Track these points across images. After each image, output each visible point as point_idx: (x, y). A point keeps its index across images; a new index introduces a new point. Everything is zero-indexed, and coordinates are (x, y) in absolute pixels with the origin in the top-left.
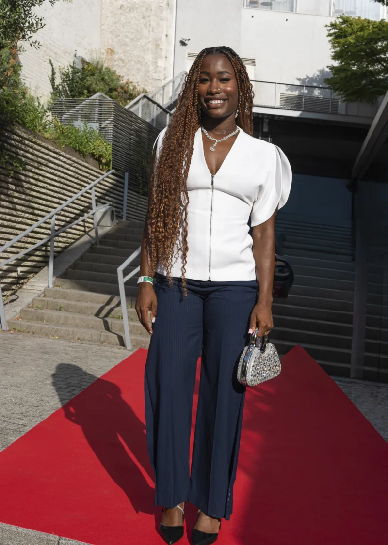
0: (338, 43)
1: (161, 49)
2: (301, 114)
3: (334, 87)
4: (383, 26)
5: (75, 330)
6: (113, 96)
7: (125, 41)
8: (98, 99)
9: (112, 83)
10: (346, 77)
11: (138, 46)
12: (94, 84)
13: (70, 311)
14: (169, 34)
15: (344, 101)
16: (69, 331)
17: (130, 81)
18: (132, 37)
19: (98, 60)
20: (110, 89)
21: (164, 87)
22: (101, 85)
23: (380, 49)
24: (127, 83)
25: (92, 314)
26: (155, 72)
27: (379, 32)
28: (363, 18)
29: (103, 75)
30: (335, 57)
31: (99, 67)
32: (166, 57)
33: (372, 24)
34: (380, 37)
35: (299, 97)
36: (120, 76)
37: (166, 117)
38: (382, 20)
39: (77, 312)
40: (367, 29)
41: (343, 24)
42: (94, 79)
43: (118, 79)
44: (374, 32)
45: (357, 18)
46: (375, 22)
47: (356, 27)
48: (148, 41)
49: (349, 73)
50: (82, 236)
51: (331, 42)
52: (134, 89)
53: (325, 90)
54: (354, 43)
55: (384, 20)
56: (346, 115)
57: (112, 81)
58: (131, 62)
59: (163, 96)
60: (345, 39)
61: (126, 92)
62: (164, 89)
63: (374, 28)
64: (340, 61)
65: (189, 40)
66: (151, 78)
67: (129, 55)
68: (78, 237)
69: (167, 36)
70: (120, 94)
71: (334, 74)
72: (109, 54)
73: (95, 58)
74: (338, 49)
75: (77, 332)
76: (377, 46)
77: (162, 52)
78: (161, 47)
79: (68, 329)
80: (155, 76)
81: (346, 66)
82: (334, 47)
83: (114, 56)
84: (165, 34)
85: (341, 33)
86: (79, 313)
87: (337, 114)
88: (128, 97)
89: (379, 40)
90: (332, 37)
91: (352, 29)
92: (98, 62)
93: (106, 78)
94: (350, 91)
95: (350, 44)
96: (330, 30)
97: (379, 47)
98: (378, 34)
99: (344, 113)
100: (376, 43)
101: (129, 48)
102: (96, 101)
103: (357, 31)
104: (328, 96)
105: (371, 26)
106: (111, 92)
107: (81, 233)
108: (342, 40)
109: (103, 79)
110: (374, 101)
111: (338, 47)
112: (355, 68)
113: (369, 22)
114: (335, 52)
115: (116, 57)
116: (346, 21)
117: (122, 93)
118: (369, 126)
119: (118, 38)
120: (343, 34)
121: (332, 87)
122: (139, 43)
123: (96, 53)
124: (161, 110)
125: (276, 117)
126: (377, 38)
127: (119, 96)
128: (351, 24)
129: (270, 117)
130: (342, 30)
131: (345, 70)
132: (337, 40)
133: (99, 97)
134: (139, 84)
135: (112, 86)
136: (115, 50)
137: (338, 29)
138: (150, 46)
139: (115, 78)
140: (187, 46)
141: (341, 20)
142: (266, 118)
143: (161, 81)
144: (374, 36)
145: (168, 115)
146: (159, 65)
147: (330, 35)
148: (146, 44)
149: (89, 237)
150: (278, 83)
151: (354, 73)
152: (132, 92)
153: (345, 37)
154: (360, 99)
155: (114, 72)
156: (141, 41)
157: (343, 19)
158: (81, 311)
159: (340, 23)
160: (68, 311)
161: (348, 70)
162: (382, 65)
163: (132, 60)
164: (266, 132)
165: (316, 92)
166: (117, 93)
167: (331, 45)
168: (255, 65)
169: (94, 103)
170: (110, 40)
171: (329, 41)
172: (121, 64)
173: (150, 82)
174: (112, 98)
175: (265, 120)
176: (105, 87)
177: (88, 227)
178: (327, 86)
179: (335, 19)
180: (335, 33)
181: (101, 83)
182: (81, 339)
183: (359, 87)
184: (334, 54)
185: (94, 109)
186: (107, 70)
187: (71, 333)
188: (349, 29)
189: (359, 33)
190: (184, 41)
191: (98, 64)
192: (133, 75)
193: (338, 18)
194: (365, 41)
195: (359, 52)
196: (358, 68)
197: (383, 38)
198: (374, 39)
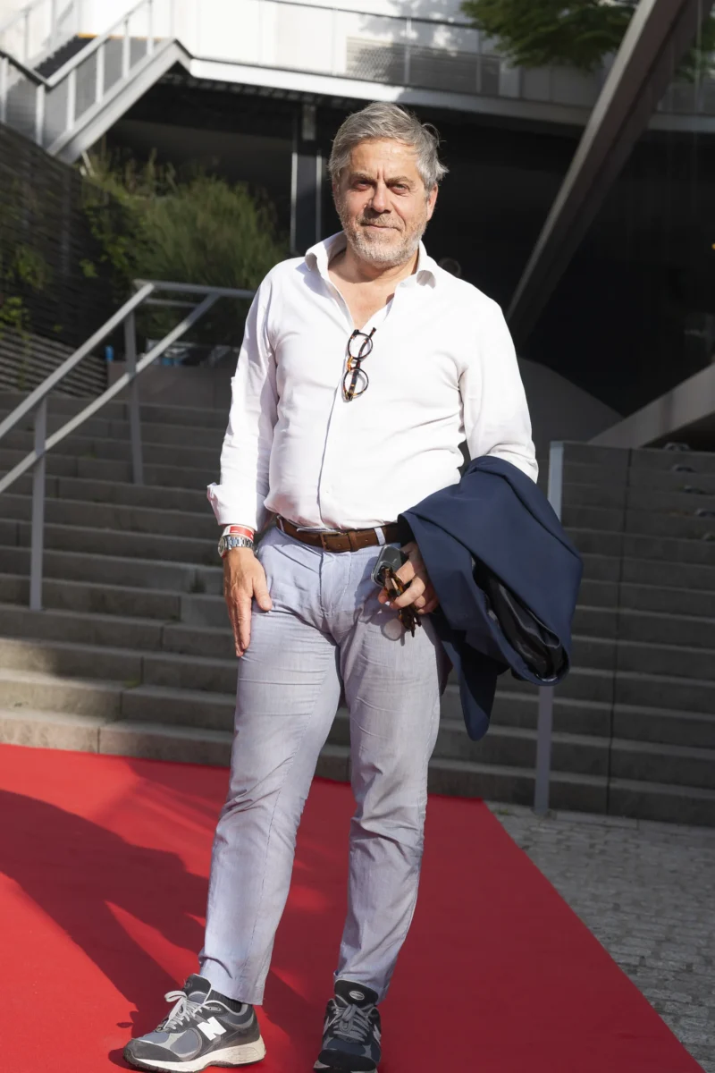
2: (401, 96)
3: (487, 24)
15: (516, 63)
21: (27, 12)
35: (397, 50)
37: (34, 95)
53: (462, 30)
56: (522, 99)
59: (26, 35)
62: (27, 17)
87: (497, 97)
99: (514, 93)
104: (472, 47)
110: (592, 65)
118: (580, 130)
121: (483, 24)
124: (20, 76)
125: (336, 102)
129: (319, 100)
142: (310, 104)
145: (41, 90)
150: (339, 10)
154: (556, 59)
164: (309, 142)
165: (441, 39)
175: (306, 107)
178: (469, 20)
183: (552, 28)
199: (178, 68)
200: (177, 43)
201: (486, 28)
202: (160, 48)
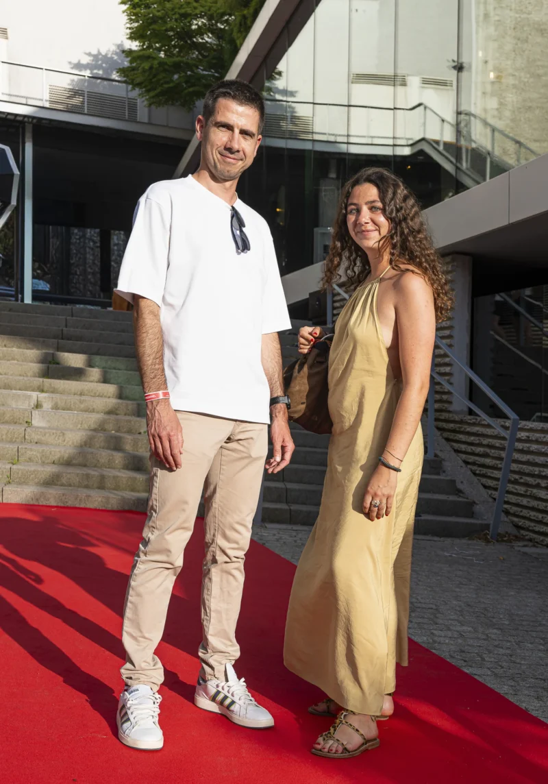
0: (135, 14)
10: (151, 68)
23: (195, 30)
27: (195, 4)
30: (134, 36)
34: (197, 11)
49: (156, 62)
51: (125, 14)
54: (161, 18)
56: (150, 124)
64: (138, 43)
71: (131, 62)
74: (136, 25)
76: (191, 25)
81: (149, 51)
87: (135, 122)
89: (196, 17)
90: (127, 6)
94: (158, 90)
95: (154, 20)
97: (194, 27)
98: (195, 8)
99: (145, 120)
100: (192, 19)
104: (123, 94)
108: (142, 12)
110: (191, 106)
111: (138, 22)
112: (162, 54)
114: (130, 28)
121: (130, 81)
126: (193, 13)
129: (35, 121)
131: (149, 57)
132: (134, 11)
142: (29, 122)
144: (189, 11)
150: (46, 69)
151: (162, 63)
154: (170, 102)
161: (154, 58)
162: (200, 53)
167: (127, 18)
168: (7, 38)
171: (124, 12)
175: (27, 125)
178: (122, 78)
183: (171, 85)
184: (129, 31)
194: (177, 16)
195: (167, 30)
196: (165, 55)
197: (201, 15)
198: (190, 15)
201: (132, 84)
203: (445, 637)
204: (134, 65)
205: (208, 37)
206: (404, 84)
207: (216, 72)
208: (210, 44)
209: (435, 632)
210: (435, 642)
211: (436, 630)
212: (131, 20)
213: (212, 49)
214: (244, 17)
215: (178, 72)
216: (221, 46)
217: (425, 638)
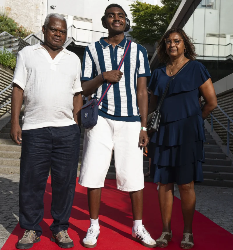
0: (135, 14)
1: (39, 10)
3: (133, 36)
4: (157, 8)
5: (9, 167)
6: (13, 34)
7: (17, 4)
8: (4, 35)
9: (12, 27)
10: (140, 32)
11: (26, 7)
12: (2, 27)
13: (3, 157)
14: (44, 2)
16: (5, 168)
17: (23, 26)
18: (22, 2)
19: (4, 13)
20: (11, 30)
22: (6, 27)
23: (155, 19)
24: (21, 27)
25: (18, 158)
26: (36, 22)
27: (155, 11)
28: (147, 3)
29: (7, 22)
31: (5, 17)
32: (42, 15)
33: (152, 6)
34: (156, 13)
36: (17, 23)
38: (157, 5)
39: (8, 157)
40: (149, 9)
41: (137, 5)
42: (2, 24)
43: (16, 25)
44: (153, 11)
45: (144, 3)
46: (153, 6)
47: (144, 7)
48: (32, 5)
49: (141, 30)
50: (5, 113)
52: (25, 31)
54: (144, 15)
55: (158, 5)
57: (13, 25)
58: (21, 15)
59: (42, 36)
60: (139, 13)
61: (20, 32)
63: (153, 8)
64: (136, 24)
65: (56, 6)
66: (33, 25)
67: (20, 11)
68: (2, 114)
69: (42, 3)
70: (17, 33)
71: (133, 30)
72: (8, 10)
73: (2, 12)
74: (135, 18)
75: (11, 169)
76: (154, 18)
77: (40, 11)
78: (39, 9)
79: (5, 167)
80: (36, 24)
81: (139, 26)
82: (134, 16)
83: (11, 11)
84: (42, 2)
85: (137, 10)
86: (9, 158)
88: (22, 35)
89: (155, 15)
90: (133, 11)
91: (143, 8)
92: (4, 14)
93: (9, 23)
94: (142, 39)
95: (141, 16)
96: (131, 8)
97: (155, 18)
98: (155, 12)
100: (154, 16)
101: (20, 8)
102: (3, 36)
103: (145, 10)
105: (151, 8)
106: (12, 32)
107: (4, 112)
108: (137, 13)
109: (7, 24)
111: (136, 16)
112: (144, 27)
113: (150, 5)
114: (133, 19)
115: (12, 12)
116: (139, 4)
117: (18, 33)
119: (14, 2)
120: (138, 10)
122: (26, 6)
123: (3, 9)
126: (155, 13)
127: (16, 34)
128: (142, 6)
130: (137, 8)
131: (139, 28)
133: (5, 34)
134: (28, 28)
135: (12, 28)
136: (11, 8)
137: (135, 8)
138: (33, 8)
139: (14, 24)
140: (54, 9)
141: (137, 3)
143: (39, 27)
144: (153, 13)
146: (38, 19)
147: (131, 10)
148: (30, 6)
149: (9, 114)
151: (144, 30)
152: (23, 33)
153: (139, 12)
154: (146, 43)
155: (14, 21)
156: (27, 4)
157: (138, 3)
158: (10, 157)
159: (136, 4)
160: (2, 157)
162: (157, 27)
163: (22, 15)
166: (15, 32)
167: (132, 15)
168: (92, 22)
169: (2, 37)
170: (8, 3)
171: (131, 13)
172: (15, 16)
173: (33, 27)
174: (12, 35)
176: (8, 28)
177: (8, 108)
178: (130, 35)
179: (134, 2)
180: (134, 9)
181: (6, 26)
182: (13, 172)
183: (147, 37)
184: (133, 20)
185: (2, 41)
186: (9, 19)
187: (7, 169)
188: (141, 8)
189: (146, 11)
190: (53, 6)
191: (4, 15)
192: (23, 23)
193: (135, 2)
194: (149, 15)
195: (146, 20)
196: (145, 28)
197: (157, 14)
198: (153, 14)
199: (72, 43)
200: (73, 38)
201: (133, 37)
202: (69, 39)
203: (226, 221)
204: (134, 31)
205: (160, 22)
206: (225, 37)
207: (162, 33)
208: (160, 24)
209: (222, 220)
210: (222, 223)
211: (223, 219)
212: (133, 16)
213: (160, 26)
214: (171, 14)
215: (149, 33)
216: (164, 25)
217: (219, 222)
